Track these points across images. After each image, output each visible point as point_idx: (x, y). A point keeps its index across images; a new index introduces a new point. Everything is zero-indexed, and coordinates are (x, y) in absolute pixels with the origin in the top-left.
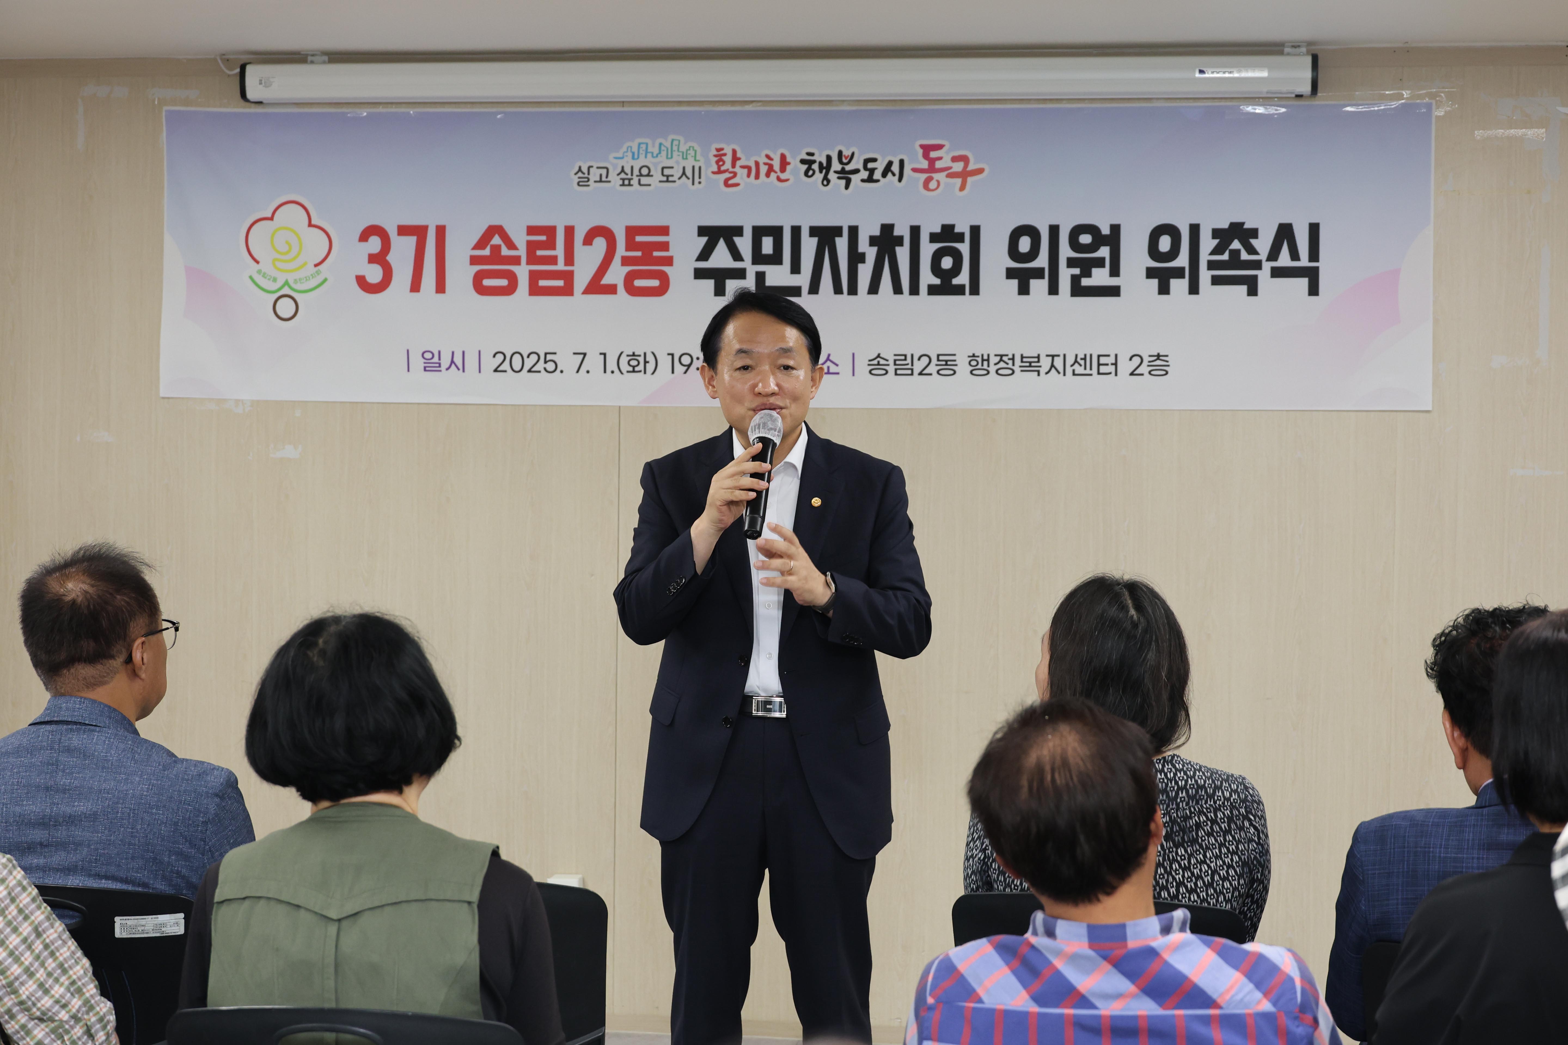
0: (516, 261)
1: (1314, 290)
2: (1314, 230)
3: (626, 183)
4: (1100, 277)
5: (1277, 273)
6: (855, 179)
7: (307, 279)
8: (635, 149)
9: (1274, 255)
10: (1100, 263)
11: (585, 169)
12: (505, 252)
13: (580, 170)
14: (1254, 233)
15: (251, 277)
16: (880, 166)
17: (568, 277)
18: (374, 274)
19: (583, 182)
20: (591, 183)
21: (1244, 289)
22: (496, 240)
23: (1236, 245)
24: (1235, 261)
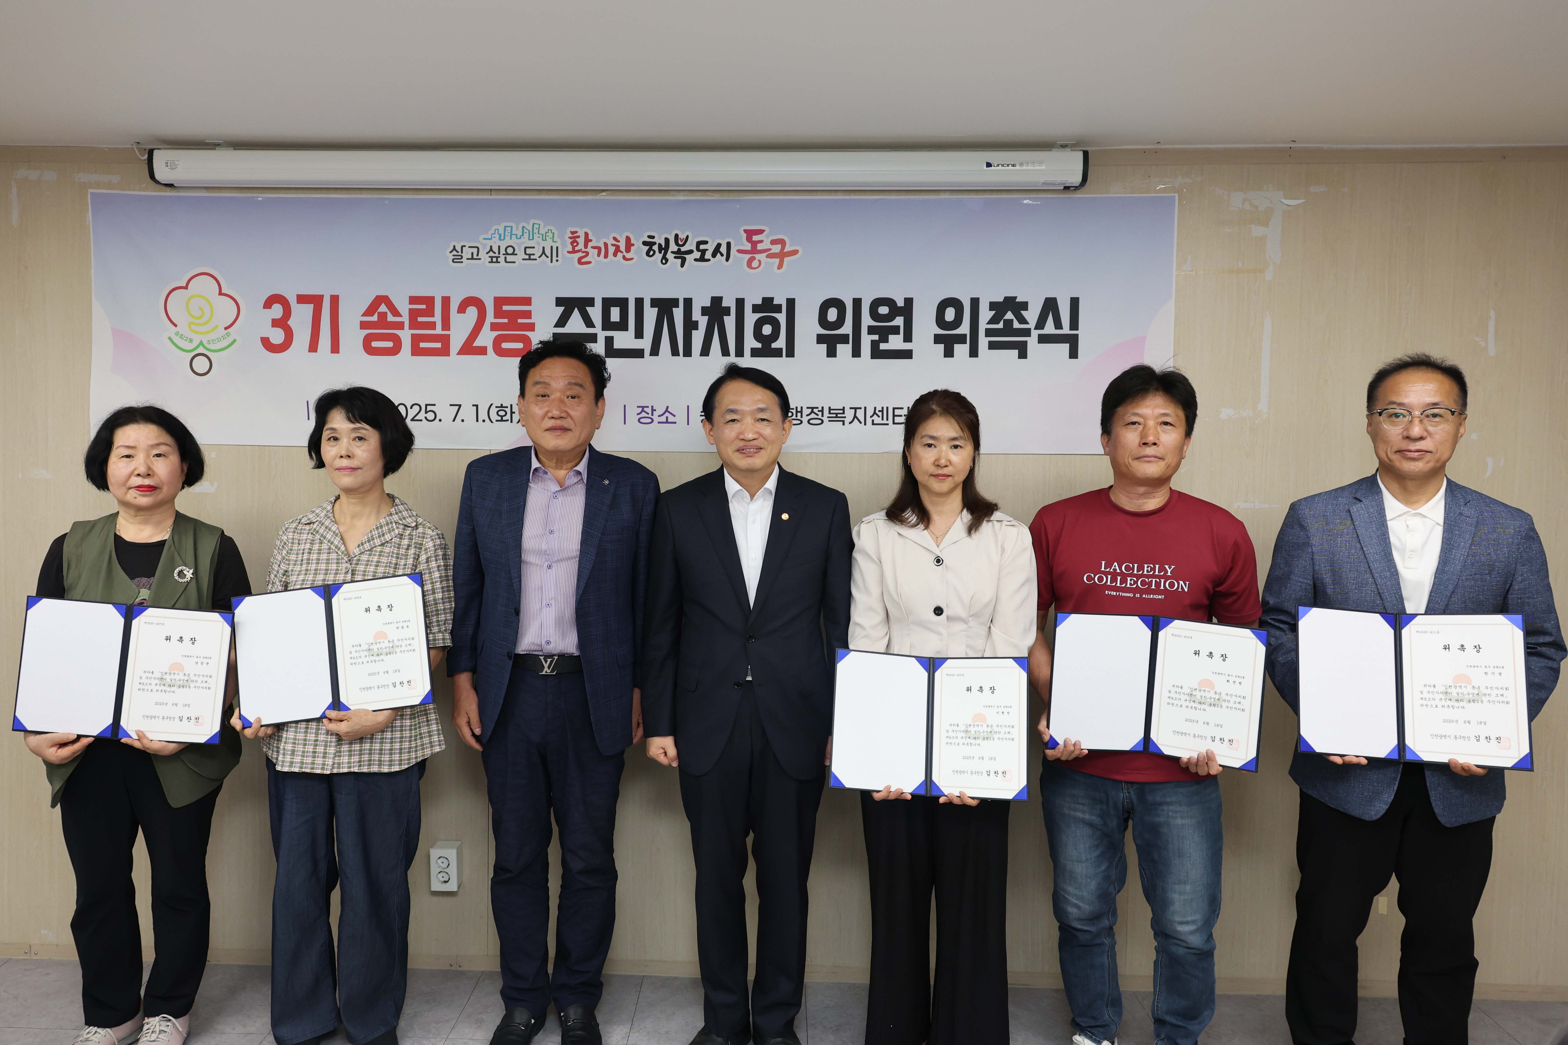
0: (400, 326)
1: (1074, 354)
2: (1075, 303)
3: (494, 260)
4: (895, 342)
5: (1043, 339)
6: (689, 258)
7: (219, 340)
8: (501, 231)
9: (1040, 324)
10: (895, 330)
11: (458, 248)
12: (390, 318)
13: (454, 249)
14: (1025, 306)
15: (170, 338)
16: (710, 248)
17: (445, 340)
18: (277, 336)
19: (458, 259)
20: (464, 260)
21: (1015, 352)
22: (383, 308)
23: (1009, 315)
24: (1008, 329)
